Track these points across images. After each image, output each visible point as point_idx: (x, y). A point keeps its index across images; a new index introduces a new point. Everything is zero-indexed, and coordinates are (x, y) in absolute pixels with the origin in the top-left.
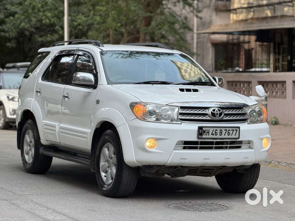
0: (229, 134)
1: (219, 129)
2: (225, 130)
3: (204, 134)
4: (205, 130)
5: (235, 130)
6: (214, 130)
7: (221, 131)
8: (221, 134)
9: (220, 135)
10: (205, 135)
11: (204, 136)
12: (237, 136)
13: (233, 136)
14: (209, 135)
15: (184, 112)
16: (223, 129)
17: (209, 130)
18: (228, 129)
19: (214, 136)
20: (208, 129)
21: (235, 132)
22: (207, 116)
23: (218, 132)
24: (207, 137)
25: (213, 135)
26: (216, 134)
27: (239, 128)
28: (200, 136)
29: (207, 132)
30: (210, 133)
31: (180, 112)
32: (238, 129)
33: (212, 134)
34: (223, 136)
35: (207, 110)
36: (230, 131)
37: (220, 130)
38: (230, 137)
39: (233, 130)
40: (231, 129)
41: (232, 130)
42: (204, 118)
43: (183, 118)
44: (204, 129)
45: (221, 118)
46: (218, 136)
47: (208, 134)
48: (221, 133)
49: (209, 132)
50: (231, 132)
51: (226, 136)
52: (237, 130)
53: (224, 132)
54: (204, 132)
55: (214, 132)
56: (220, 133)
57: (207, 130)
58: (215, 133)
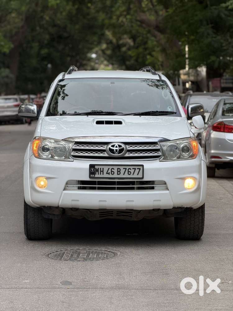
0: (129, 173)
1: (116, 168)
2: (124, 168)
3: (97, 173)
4: (98, 168)
5: (138, 169)
6: (109, 168)
7: (119, 170)
8: (119, 173)
9: (118, 174)
10: (98, 174)
11: (97, 176)
12: (140, 176)
13: (135, 176)
15: (78, 148)
16: (121, 168)
17: (103, 168)
18: (128, 168)
19: (111, 176)
20: (102, 167)
21: (137, 171)
22: (105, 153)
23: (116, 171)
24: (102, 176)
25: (109, 174)
26: (113, 173)
27: (143, 166)
28: (91, 175)
29: (101, 171)
30: (105, 172)
31: (74, 147)
32: (141, 168)
33: (107, 173)
34: (121, 176)
35: (105, 146)
36: (131, 169)
37: (118, 169)
38: (131, 176)
39: (135, 169)
40: (131, 167)
41: (133, 169)
42: (101, 155)
43: (77, 154)
44: (96, 167)
45: (121, 155)
46: (115, 175)
47: (102, 173)
48: (119, 171)
49: (103, 171)
50: (132, 171)
51: (126, 175)
52: (140, 169)
53: (122, 171)
54: (97, 170)
55: (110, 171)
56: (118, 171)
57: (101, 168)
58: (112, 171)
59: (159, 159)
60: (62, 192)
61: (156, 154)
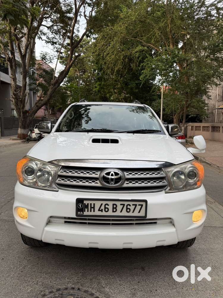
0: (128, 210)
1: (111, 203)
2: (121, 204)
3: (86, 210)
4: (88, 204)
5: (139, 205)
6: (102, 204)
7: (115, 206)
8: (115, 210)
9: (113, 211)
10: (88, 211)
11: (86, 213)
12: (142, 214)
13: (136, 214)
14: (94, 211)
15: (64, 174)
16: (118, 203)
17: (94, 204)
18: (126, 203)
19: (104, 213)
20: (92, 202)
21: (138, 208)
22: (98, 182)
23: (110, 207)
24: (92, 213)
25: (102, 211)
26: (107, 210)
27: (146, 201)
28: (79, 213)
29: (91, 208)
30: (97, 208)
31: (59, 173)
32: (144, 204)
33: (99, 210)
34: (118, 213)
35: (98, 173)
36: (130, 205)
37: (113, 205)
38: (131, 214)
39: (136, 205)
40: (131, 203)
41: (133, 205)
42: (93, 184)
43: (62, 182)
44: (86, 202)
46: (110, 213)
47: (92, 209)
48: (116, 208)
49: (94, 208)
50: (132, 208)
51: (124, 213)
52: (142, 205)
53: (119, 208)
54: (87, 206)
55: (103, 207)
56: (113, 208)
57: (91, 204)
58: (105, 208)
59: (165, 190)
60: (44, 229)
61: (161, 184)
